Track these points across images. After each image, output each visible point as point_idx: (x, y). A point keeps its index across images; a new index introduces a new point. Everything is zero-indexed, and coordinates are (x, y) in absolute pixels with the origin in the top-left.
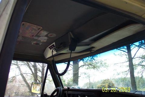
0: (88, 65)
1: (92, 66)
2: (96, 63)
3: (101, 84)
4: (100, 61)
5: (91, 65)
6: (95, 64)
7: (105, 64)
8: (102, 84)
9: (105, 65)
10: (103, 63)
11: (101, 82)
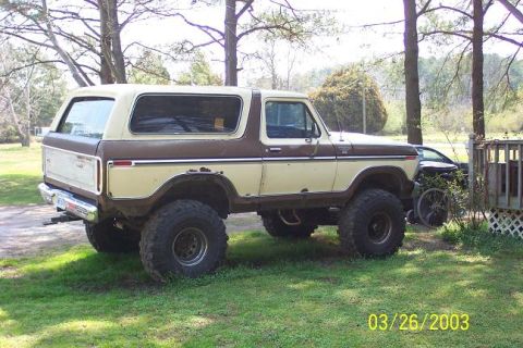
0: (267, 28)
1: (285, 32)
2: (298, 20)
3: (320, 89)
4: (311, 13)
5: (278, 27)
6: (296, 23)
7: (332, 22)
8: (324, 86)
9: (331, 27)
10: (323, 20)
11: (323, 79)
